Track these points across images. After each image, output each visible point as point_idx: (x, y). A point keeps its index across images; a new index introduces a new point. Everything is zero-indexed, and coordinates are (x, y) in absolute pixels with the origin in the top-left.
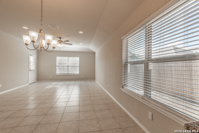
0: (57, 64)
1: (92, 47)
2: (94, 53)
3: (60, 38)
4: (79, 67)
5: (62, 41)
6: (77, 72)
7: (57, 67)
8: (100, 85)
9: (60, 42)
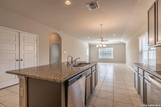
0: (99, 53)
1: (122, 40)
2: (125, 44)
3: (102, 39)
4: (113, 54)
5: (103, 40)
6: (112, 57)
7: (99, 54)
8: (128, 66)
9: (102, 41)
